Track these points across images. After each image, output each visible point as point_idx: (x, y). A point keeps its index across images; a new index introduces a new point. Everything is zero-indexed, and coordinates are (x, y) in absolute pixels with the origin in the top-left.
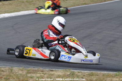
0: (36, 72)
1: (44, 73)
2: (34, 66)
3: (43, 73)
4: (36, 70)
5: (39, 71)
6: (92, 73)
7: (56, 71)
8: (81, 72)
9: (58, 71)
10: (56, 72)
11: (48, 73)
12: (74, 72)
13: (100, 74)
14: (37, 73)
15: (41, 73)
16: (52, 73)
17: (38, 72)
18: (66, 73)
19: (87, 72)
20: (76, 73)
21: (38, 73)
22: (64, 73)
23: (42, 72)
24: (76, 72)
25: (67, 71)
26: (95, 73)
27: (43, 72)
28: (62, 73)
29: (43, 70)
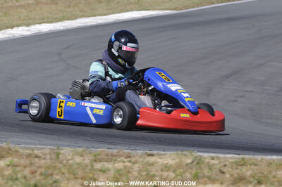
0: (114, 158)
1: (133, 160)
2: (110, 143)
3: (130, 162)
4: (115, 154)
5: (120, 156)
6: (243, 159)
7: (160, 155)
8: (218, 158)
9: (164, 155)
10: (161, 158)
11: (141, 159)
12: (201, 157)
13: (261, 161)
14: (115, 160)
15: (126, 160)
16: (152, 159)
17: (119, 159)
18: (183, 160)
19: (231, 158)
20: (207, 161)
21: (119, 162)
22: (177, 160)
23: (129, 159)
24: (205, 158)
25: (185, 155)
26: (250, 159)
27: (130, 157)
28: (173, 159)
29: (129, 153)
